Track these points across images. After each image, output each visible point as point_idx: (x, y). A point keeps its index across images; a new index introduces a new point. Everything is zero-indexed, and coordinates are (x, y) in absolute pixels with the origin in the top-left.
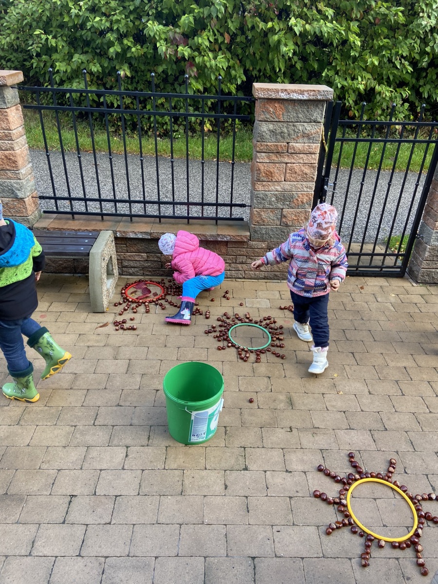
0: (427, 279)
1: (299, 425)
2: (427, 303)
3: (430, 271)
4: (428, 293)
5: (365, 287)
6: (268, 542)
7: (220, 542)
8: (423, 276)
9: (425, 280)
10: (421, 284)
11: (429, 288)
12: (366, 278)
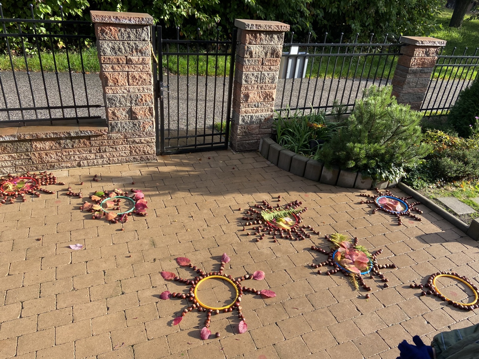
0: (242, 149)
1: (160, 257)
2: (242, 164)
3: (243, 143)
4: (243, 157)
5: (202, 159)
6: (142, 333)
7: (107, 343)
8: (239, 147)
9: (240, 149)
10: (238, 152)
11: (244, 154)
12: (203, 153)
